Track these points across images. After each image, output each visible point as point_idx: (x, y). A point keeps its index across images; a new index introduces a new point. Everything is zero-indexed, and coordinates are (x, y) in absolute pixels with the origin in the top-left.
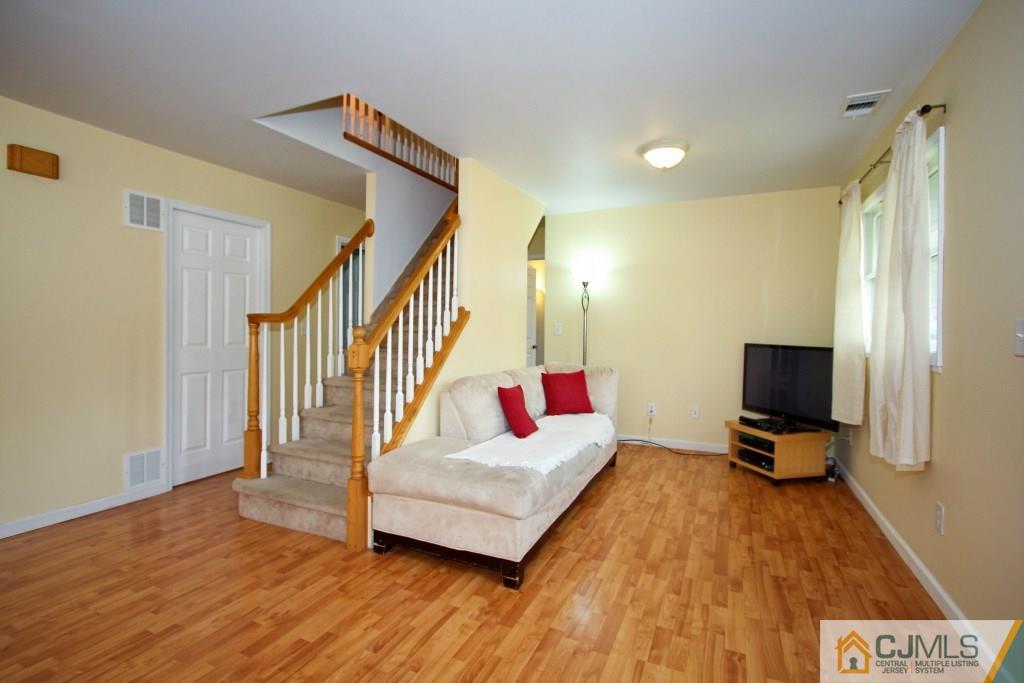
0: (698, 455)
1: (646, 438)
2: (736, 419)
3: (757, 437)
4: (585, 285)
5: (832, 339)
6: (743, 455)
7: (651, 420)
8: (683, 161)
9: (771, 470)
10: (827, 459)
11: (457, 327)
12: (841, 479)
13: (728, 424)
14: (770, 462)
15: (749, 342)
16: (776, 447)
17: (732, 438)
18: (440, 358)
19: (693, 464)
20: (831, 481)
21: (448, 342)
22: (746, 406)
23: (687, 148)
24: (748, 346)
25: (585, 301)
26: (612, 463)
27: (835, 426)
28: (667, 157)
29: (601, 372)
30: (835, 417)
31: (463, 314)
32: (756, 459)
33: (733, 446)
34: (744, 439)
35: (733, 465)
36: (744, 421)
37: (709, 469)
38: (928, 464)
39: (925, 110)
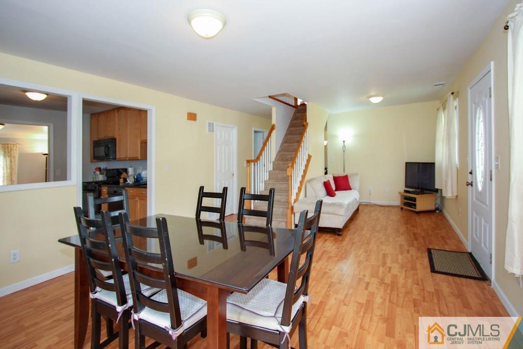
0: (388, 206)
1: (368, 201)
2: (403, 191)
3: (410, 197)
4: (344, 142)
5: (435, 160)
6: (405, 204)
7: (370, 194)
8: (382, 101)
9: (415, 208)
10: (436, 204)
11: (308, 161)
12: (441, 211)
13: (399, 193)
14: (415, 205)
15: (407, 161)
16: (417, 200)
17: (401, 198)
18: (305, 172)
19: (387, 209)
20: (437, 212)
21: (307, 166)
22: (406, 186)
23: (383, 96)
24: (406, 163)
25: (344, 148)
26: (358, 209)
27: (437, 191)
28: (376, 100)
29: (353, 175)
30: (437, 187)
31: (310, 157)
32: (410, 205)
33: (401, 201)
34: (406, 198)
35: (402, 208)
36: (406, 191)
37: (393, 210)
38: (457, 196)
39: (452, 93)
